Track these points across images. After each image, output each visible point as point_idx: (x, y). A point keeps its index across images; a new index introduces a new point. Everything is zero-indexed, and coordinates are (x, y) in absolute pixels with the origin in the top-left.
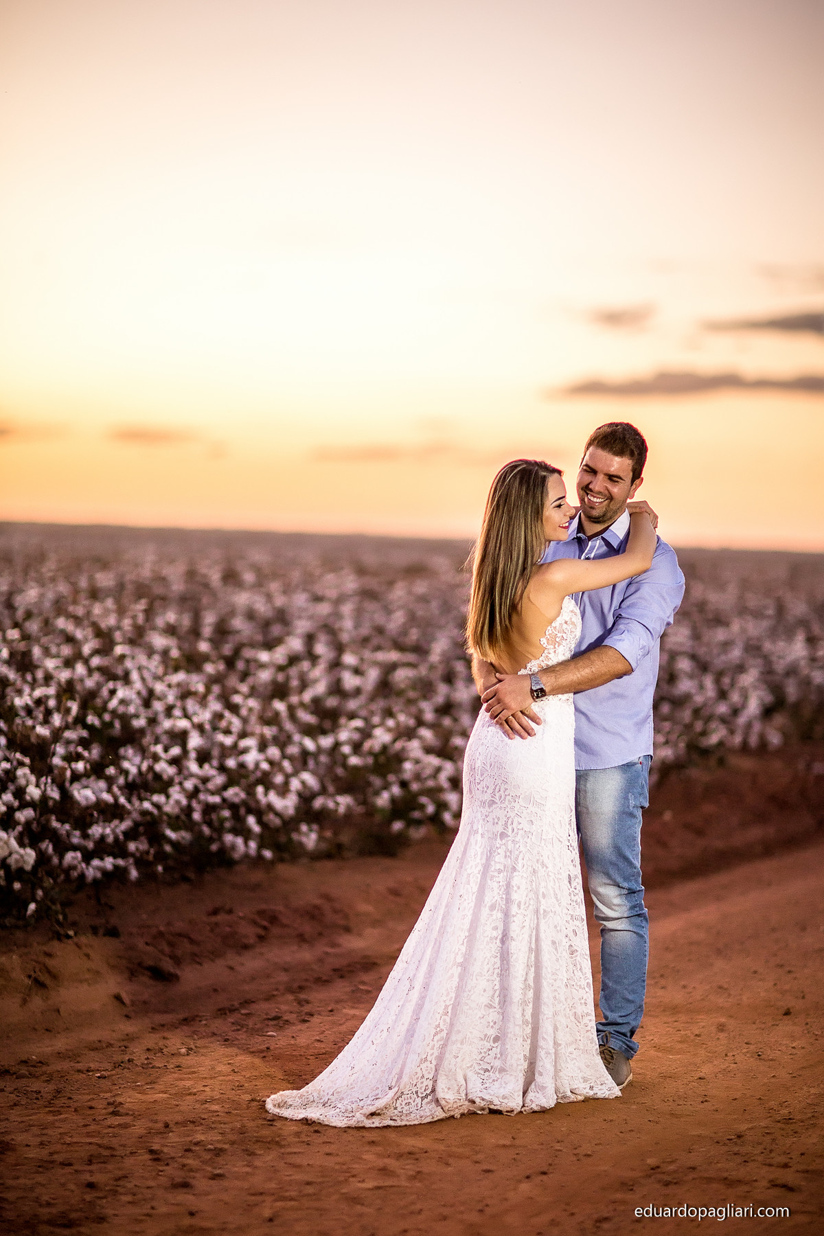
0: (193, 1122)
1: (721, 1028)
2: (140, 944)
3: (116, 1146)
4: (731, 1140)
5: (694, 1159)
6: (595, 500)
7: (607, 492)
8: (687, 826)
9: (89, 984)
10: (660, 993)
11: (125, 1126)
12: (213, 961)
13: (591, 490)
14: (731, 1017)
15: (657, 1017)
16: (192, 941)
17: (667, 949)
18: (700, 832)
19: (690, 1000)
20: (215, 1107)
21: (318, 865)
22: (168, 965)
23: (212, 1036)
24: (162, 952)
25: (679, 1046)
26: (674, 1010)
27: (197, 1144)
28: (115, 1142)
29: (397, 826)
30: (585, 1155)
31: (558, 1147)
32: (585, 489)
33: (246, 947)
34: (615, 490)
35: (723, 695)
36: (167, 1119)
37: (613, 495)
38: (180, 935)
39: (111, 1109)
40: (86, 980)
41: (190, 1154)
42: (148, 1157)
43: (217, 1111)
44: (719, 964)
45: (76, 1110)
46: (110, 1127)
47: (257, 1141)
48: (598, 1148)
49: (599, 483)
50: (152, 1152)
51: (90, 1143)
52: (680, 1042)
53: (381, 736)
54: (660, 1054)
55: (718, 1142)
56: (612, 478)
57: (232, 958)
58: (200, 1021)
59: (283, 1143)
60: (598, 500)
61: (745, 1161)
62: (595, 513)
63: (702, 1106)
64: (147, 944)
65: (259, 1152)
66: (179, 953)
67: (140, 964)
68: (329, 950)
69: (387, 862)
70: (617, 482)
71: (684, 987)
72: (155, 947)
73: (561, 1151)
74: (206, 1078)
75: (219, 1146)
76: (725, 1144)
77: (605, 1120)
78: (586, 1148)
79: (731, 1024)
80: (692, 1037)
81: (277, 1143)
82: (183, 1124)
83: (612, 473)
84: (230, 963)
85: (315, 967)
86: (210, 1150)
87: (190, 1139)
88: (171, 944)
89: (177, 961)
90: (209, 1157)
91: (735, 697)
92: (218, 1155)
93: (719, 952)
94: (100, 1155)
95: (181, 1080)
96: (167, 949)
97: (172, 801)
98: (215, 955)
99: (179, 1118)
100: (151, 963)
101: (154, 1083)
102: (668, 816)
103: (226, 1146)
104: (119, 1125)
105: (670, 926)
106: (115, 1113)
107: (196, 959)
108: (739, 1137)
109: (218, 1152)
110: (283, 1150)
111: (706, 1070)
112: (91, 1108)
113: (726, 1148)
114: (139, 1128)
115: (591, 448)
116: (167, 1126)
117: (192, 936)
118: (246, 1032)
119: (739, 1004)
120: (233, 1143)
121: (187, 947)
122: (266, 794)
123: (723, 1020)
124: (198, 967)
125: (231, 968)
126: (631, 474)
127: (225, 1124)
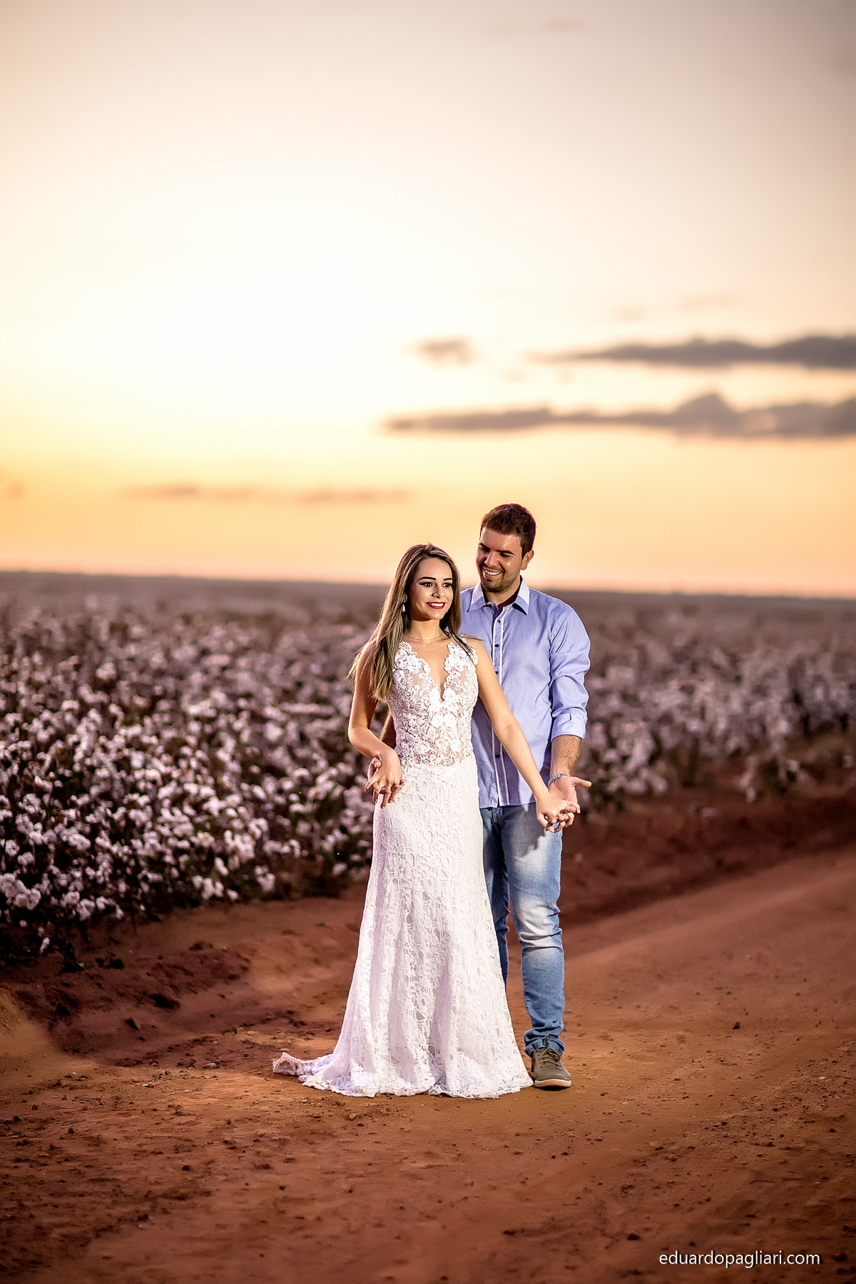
0: (251, 1120)
1: (681, 1040)
2: (142, 974)
3: (193, 1139)
4: (717, 1126)
5: (689, 1141)
6: (491, 573)
7: (500, 567)
8: (600, 867)
9: (104, 1010)
10: (619, 1012)
11: (194, 1123)
12: (205, 990)
13: (486, 566)
14: (688, 1030)
15: (622, 1031)
16: (186, 972)
17: (611, 975)
18: (612, 873)
19: (647, 1017)
20: (263, 1108)
21: (272, 905)
22: (169, 994)
23: (230, 1053)
24: (161, 981)
25: (650, 1054)
26: (635, 1026)
27: (261, 1136)
28: (189, 1135)
29: (339, 868)
30: (597, 1140)
31: (571, 1134)
32: (482, 565)
33: (233, 978)
34: (508, 564)
35: (612, 743)
36: (228, 1117)
37: (506, 569)
38: (175, 967)
39: (174, 1111)
40: (101, 1007)
41: (258, 1144)
42: (224, 1146)
43: (267, 1111)
44: (664, 988)
45: (143, 1112)
46: (179, 1124)
47: (312, 1133)
48: (605, 1134)
49: (493, 559)
50: (226, 1142)
51: (170, 1137)
52: (650, 1051)
53: (324, 785)
54: (634, 1061)
55: (706, 1128)
56: (504, 554)
57: (221, 988)
58: (212, 1041)
59: (335, 1134)
60: (494, 574)
61: (735, 1142)
62: (493, 584)
63: (684, 1101)
64: (148, 975)
65: (318, 1142)
66: (176, 983)
67: (144, 993)
68: (305, 980)
69: (332, 902)
70: (508, 556)
71: (638, 1007)
72: (156, 977)
73: (574, 1137)
74: (243, 1085)
75: (282, 1137)
76: (713, 1130)
77: (604, 1113)
78: (595, 1135)
79: (688, 1035)
80: (659, 1048)
81: (331, 1135)
82: (243, 1120)
83: (502, 550)
84: (223, 992)
85: (295, 995)
86: (275, 1140)
87: (253, 1132)
88: (168, 975)
89: (176, 989)
90: (277, 1146)
91: (623, 746)
92: (283, 1144)
93: (660, 977)
94: (183, 1146)
95: (223, 1087)
96: (166, 979)
97: (147, 846)
98: (207, 984)
99: (237, 1117)
100: (155, 992)
101: (201, 1090)
102: (579, 858)
103: (288, 1137)
104: (187, 1122)
105: (605, 957)
106: (178, 1114)
107: (191, 988)
108: (724, 1124)
109: (283, 1142)
110: (337, 1140)
111: (679, 1073)
112: (155, 1110)
113: (715, 1133)
114: (205, 1125)
115: (484, 529)
116: (229, 1123)
117: (185, 968)
118: (259, 1049)
119: (691, 1020)
120: (292, 1135)
121: (181, 978)
122: (233, 838)
123: (681, 1033)
124: (194, 995)
125: (223, 997)
126: (521, 548)
127: (278, 1120)
